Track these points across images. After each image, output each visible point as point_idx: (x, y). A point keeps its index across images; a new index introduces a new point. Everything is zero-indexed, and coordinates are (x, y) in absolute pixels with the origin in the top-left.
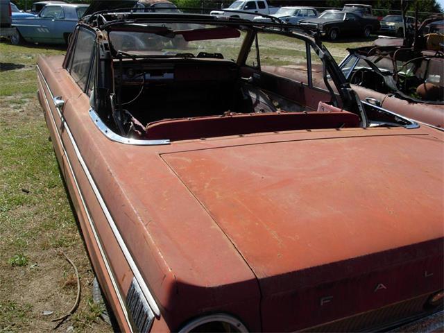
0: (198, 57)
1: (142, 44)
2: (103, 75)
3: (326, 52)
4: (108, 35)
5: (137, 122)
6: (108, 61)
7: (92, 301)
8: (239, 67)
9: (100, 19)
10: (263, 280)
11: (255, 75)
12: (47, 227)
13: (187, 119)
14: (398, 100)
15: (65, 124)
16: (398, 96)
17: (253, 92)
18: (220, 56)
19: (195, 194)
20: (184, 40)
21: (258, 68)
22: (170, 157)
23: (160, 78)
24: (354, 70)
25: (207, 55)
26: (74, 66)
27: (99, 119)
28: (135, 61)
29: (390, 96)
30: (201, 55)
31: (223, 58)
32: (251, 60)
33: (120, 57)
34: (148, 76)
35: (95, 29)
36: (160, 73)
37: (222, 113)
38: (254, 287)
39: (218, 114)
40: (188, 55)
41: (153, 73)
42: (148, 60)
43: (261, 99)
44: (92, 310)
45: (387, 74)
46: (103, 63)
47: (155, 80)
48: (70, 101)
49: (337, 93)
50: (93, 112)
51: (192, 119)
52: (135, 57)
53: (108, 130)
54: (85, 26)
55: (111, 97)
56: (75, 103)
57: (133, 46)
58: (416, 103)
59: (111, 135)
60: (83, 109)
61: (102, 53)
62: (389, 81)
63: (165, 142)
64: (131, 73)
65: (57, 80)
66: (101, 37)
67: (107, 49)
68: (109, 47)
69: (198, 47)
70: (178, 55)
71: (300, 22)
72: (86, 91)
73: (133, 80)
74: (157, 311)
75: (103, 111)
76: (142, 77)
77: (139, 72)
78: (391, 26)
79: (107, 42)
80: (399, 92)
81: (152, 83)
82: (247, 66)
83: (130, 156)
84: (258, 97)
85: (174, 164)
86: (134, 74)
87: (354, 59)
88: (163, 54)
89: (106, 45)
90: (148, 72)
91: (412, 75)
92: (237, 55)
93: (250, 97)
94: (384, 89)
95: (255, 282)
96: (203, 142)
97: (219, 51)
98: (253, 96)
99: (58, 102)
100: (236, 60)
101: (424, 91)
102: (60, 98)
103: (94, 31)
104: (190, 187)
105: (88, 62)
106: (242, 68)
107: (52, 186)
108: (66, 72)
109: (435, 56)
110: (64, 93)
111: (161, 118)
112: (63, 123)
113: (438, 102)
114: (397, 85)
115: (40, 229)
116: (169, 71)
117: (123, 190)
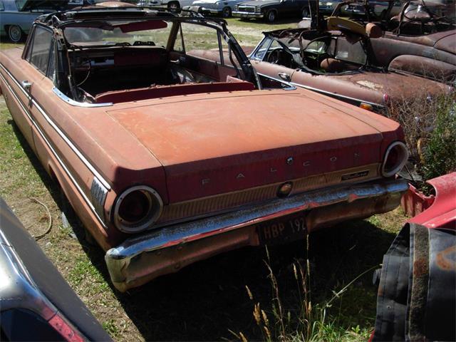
0: (134, 45)
1: (86, 36)
2: (61, 62)
3: (231, 38)
4: (63, 32)
5: (88, 95)
6: (64, 52)
7: (62, 227)
8: (168, 52)
9: (54, 19)
10: (166, 167)
11: (181, 58)
12: (20, 185)
13: (125, 91)
14: (304, 73)
15: (33, 101)
16: (304, 70)
17: (181, 73)
18: (152, 44)
19: (129, 130)
20: (121, 32)
21: (184, 52)
22: (113, 113)
23: (103, 64)
24: (268, 50)
25: (142, 43)
26: (33, 56)
27: (62, 93)
28: (82, 51)
29: (298, 71)
30: (136, 43)
31: (154, 45)
32: (177, 46)
33: (73, 48)
34: (93, 63)
35: (52, 27)
36: (102, 60)
37: (149, 86)
38: (162, 170)
39: (146, 87)
40: (125, 44)
41: (97, 60)
42: (92, 50)
43: (187, 78)
44: (63, 232)
45: (296, 52)
46: (60, 53)
47: (99, 66)
48: (36, 83)
49: (240, 68)
50: (57, 89)
51: (128, 91)
52: (81, 47)
53: (70, 99)
54: (42, 25)
55: (69, 78)
56: (40, 85)
57: (78, 39)
58: (318, 75)
59: (72, 102)
60: (47, 87)
61: (59, 46)
62: (297, 58)
63: (110, 104)
64: (78, 61)
65: (20, 69)
66: (57, 34)
67: (63, 43)
68: (64, 41)
69: (134, 38)
70: (117, 45)
71: (239, 5)
72: (48, 75)
73: (81, 67)
74: (109, 187)
75: (63, 87)
76: (88, 64)
77: (85, 60)
78: (329, 6)
79: (62, 37)
80: (304, 67)
81: (97, 68)
82: (176, 51)
83: (87, 114)
84: (185, 77)
85: (115, 116)
86: (81, 62)
87: (268, 41)
88: (105, 44)
89: (62, 40)
90: (93, 59)
91: (323, 52)
92: (167, 41)
93: (178, 77)
94: (294, 65)
95: (163, 168)
96: (135, 103)
97: (151, 39)
98: (181, 76)
99: (25, 84)
100: (165, 46)
101: (327, 65)
102: (27, 82)
103: (51, 29)
104: (126, 127)
105: (48, 52)
106: (171, 53)
107: (17, 157)
108: (26, 62)
109: (341, 36)
110: (29, 78)
111: (106, 91)
112: (30, 101)
113: (336, 73)
114: (303, 61)
115: (14, 186)
116: (110, 58)
117: (85, 131)
